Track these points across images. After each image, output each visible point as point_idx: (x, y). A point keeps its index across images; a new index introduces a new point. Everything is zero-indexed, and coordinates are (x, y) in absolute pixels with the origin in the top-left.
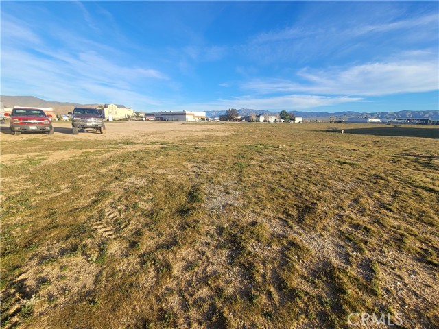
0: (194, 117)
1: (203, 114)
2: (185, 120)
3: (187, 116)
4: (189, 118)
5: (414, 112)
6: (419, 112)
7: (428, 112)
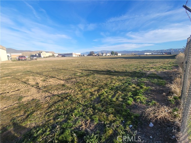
0: (76, 55)
1: (80, 54)
2: (72, 56)
3: (73, 55)
4: (74, 55)
5: (174, 49)
6: (176, 49)
7: (180, 49)
